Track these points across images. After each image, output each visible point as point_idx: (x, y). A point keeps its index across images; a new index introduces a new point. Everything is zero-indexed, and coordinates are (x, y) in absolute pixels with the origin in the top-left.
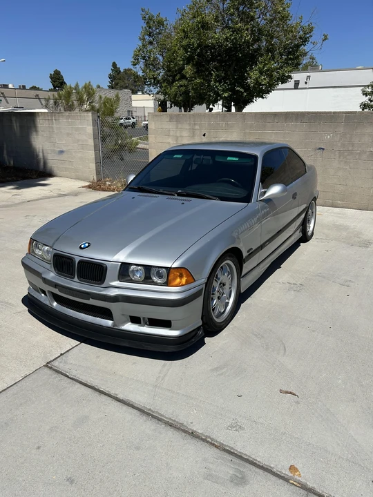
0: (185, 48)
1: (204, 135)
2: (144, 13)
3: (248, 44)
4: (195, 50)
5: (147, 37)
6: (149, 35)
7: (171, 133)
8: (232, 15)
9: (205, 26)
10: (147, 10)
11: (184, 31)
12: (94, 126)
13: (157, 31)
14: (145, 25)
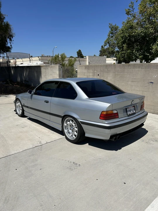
0: (122, 37)
1: (98, 75)
2: (110, 25)
3: (152, 34)
4: (127, 38)
5: (111, 35)
6: (112, 34)
7: (86, 74)
8: (145, 22)
9: (132, 27)
10: (111, 24)
11: (122, 30)
12: (59, 71)
13: (115, 32)
14: (110, 30)
